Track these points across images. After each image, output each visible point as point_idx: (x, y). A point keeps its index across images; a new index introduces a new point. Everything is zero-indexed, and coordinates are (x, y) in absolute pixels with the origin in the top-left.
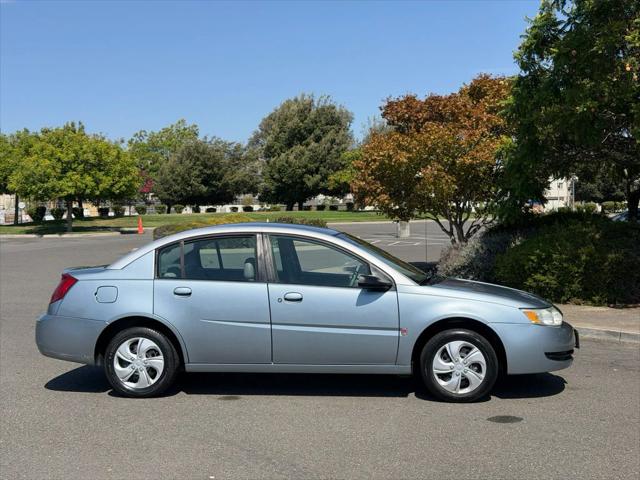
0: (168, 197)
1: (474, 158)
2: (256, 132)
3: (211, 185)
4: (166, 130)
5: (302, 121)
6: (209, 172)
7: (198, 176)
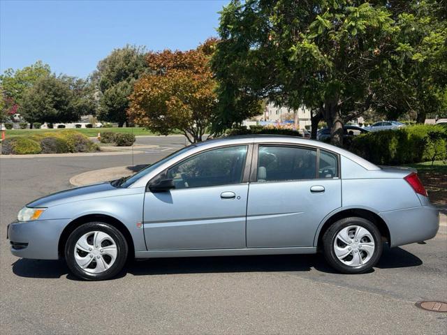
0: (29, 117)
1: (202, 94)
2: (95, 71)
3: (61, 109)
4: (28, 69)
5: (127, 64)
6: (58, 99)
7: (51, 103)
